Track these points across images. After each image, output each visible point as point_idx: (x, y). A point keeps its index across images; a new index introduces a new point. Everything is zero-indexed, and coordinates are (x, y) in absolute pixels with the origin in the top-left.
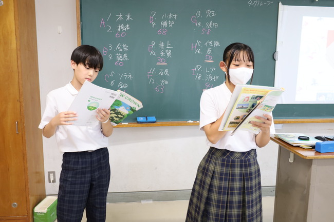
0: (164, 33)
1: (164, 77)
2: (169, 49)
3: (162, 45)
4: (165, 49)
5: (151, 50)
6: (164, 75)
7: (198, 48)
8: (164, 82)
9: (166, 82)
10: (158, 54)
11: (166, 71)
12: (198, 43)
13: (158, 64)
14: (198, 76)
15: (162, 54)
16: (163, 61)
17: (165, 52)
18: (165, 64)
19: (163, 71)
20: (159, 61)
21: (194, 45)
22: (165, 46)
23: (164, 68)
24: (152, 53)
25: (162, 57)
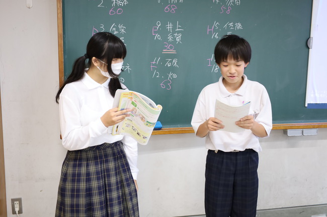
0: (173, 11)
1: (173, 69)
2: (178, 32)
3: (170, 26)
4: (174, 32)
5: (155, 32)
6: (172, 66)
7: (215, 31)
8: (172, 76)
9: (175, 76)
10: (165, 38)
11: (175, 61)
12: (216, 24)
13: (165, 51)
14: (215, 68)
15: (170, 38)
16: (171, 47)
17: (173, 36)
18: (173, 52)
19: (171, 62)
20: (165, 48)
21: (210, 28)
22: (174, 28)
23: (172, 56)
24: (157, 36)
25: (170, 43)
